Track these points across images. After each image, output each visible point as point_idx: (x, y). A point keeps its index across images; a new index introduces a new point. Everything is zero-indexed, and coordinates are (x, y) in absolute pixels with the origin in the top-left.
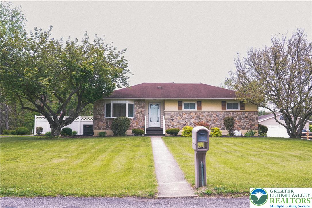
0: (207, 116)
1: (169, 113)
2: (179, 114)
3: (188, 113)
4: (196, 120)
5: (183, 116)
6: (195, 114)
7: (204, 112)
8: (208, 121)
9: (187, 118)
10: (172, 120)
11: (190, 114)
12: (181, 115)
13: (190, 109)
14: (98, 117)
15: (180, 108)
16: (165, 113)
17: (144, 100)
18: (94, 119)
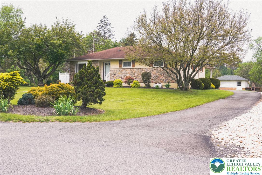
0: (138, 72)
1: (113, 69)
2: (119, 71)
3: (125, 69)
4: (130, 75)
5: (121, 72)
6: (130, 70)
7: (136, 69)
8: (139, 76)
9: (124, 74)
10: (115, 75)
11: (127, 70)
12: (121, 71)
13: (128, 66)
14: (72, 73)
15: (120, 66)
16: (110, 69)
17: (98, 61)
18: (70, 74)
